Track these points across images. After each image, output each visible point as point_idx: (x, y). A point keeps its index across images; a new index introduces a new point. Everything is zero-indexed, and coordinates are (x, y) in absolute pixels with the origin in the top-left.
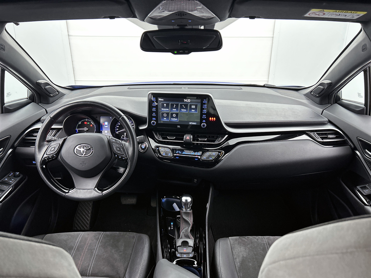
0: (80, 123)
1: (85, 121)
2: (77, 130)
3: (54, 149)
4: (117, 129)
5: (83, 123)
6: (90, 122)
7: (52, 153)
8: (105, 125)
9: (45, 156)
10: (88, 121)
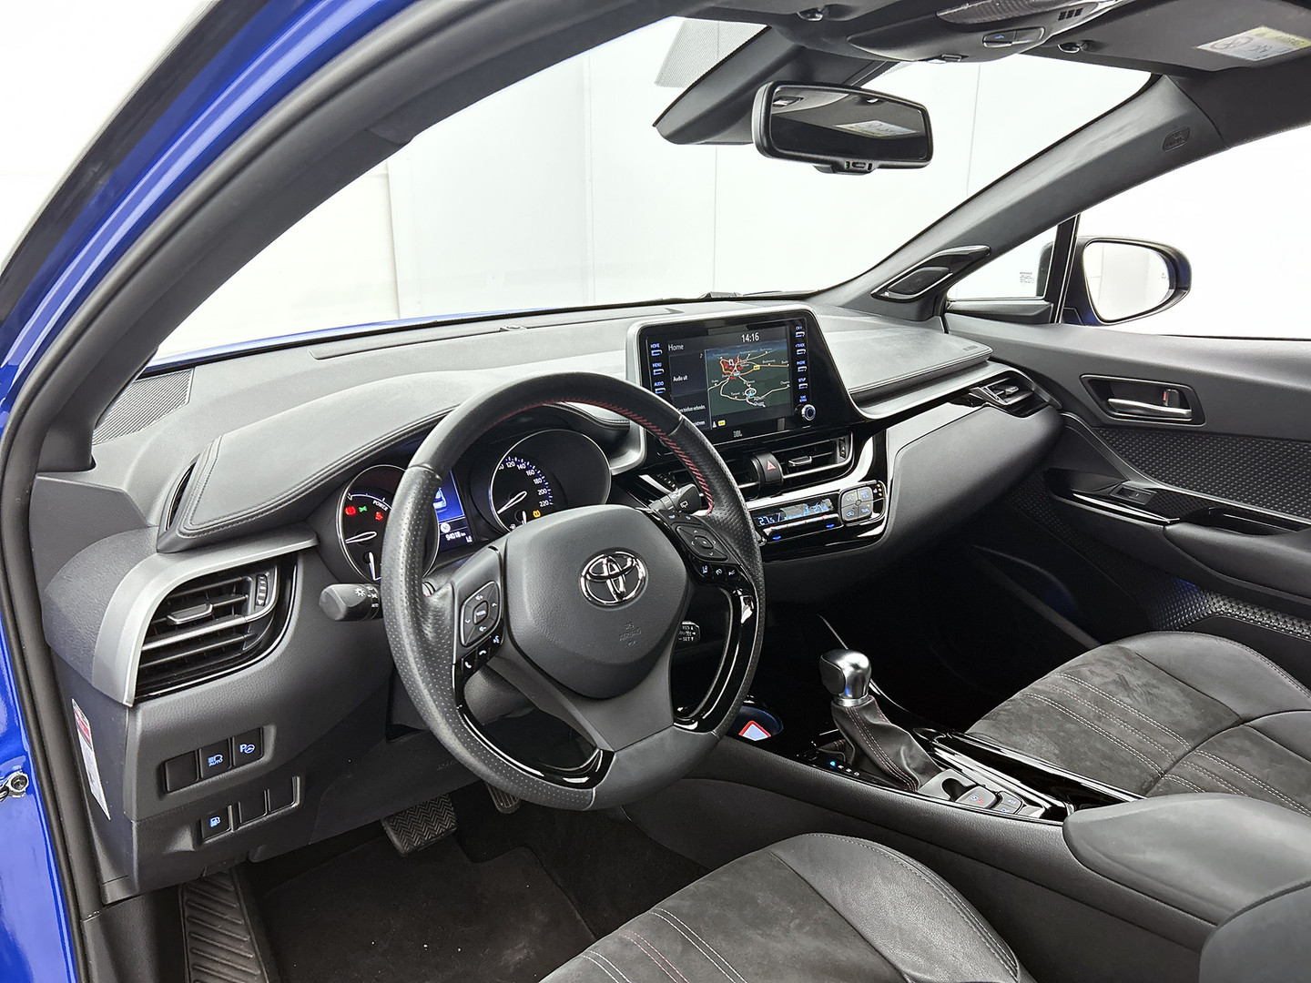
9: (461, 653)
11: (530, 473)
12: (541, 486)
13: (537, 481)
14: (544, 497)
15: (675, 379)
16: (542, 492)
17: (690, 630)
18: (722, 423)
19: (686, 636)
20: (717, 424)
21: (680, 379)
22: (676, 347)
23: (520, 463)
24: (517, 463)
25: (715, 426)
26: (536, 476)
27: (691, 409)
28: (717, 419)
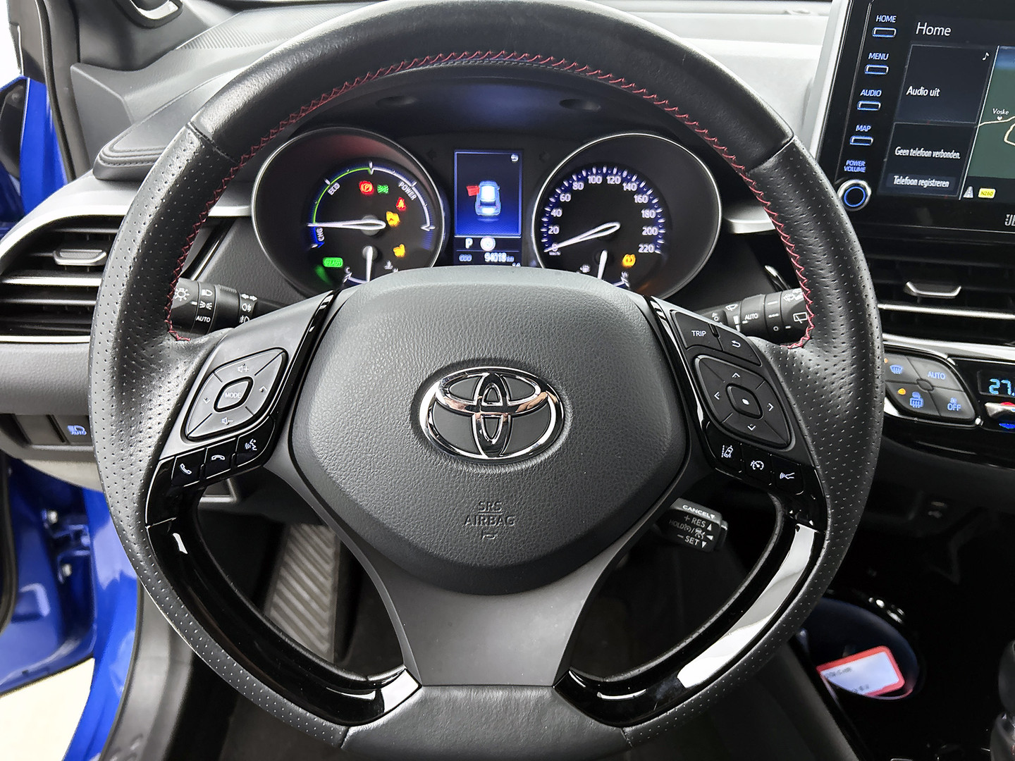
0: (333, 187)
1: (365, 177)
2: (320, 233)
3: (239, 396)
4: (555, 230)
5: (350, 185)
6: (393, 183)
7: (226, 422)
8: (483, 204)
9: (176, 446)
10: (377, 179)
11: (639, 199)
12: (651, 222)
13: (647, 214)
14: (651, 240)
15: (911, 91)
16: (648, 231)
17: (704, 530)
18: (987, 193)
19: (693, 535)
20: (976, 192)
21: (922, 92)
22: (934, 30)
23: (629, 181)
24: (624, 180)
25: (969, 194)
26: (649, 206)
27: (928, 154)
28: (977, 183)
